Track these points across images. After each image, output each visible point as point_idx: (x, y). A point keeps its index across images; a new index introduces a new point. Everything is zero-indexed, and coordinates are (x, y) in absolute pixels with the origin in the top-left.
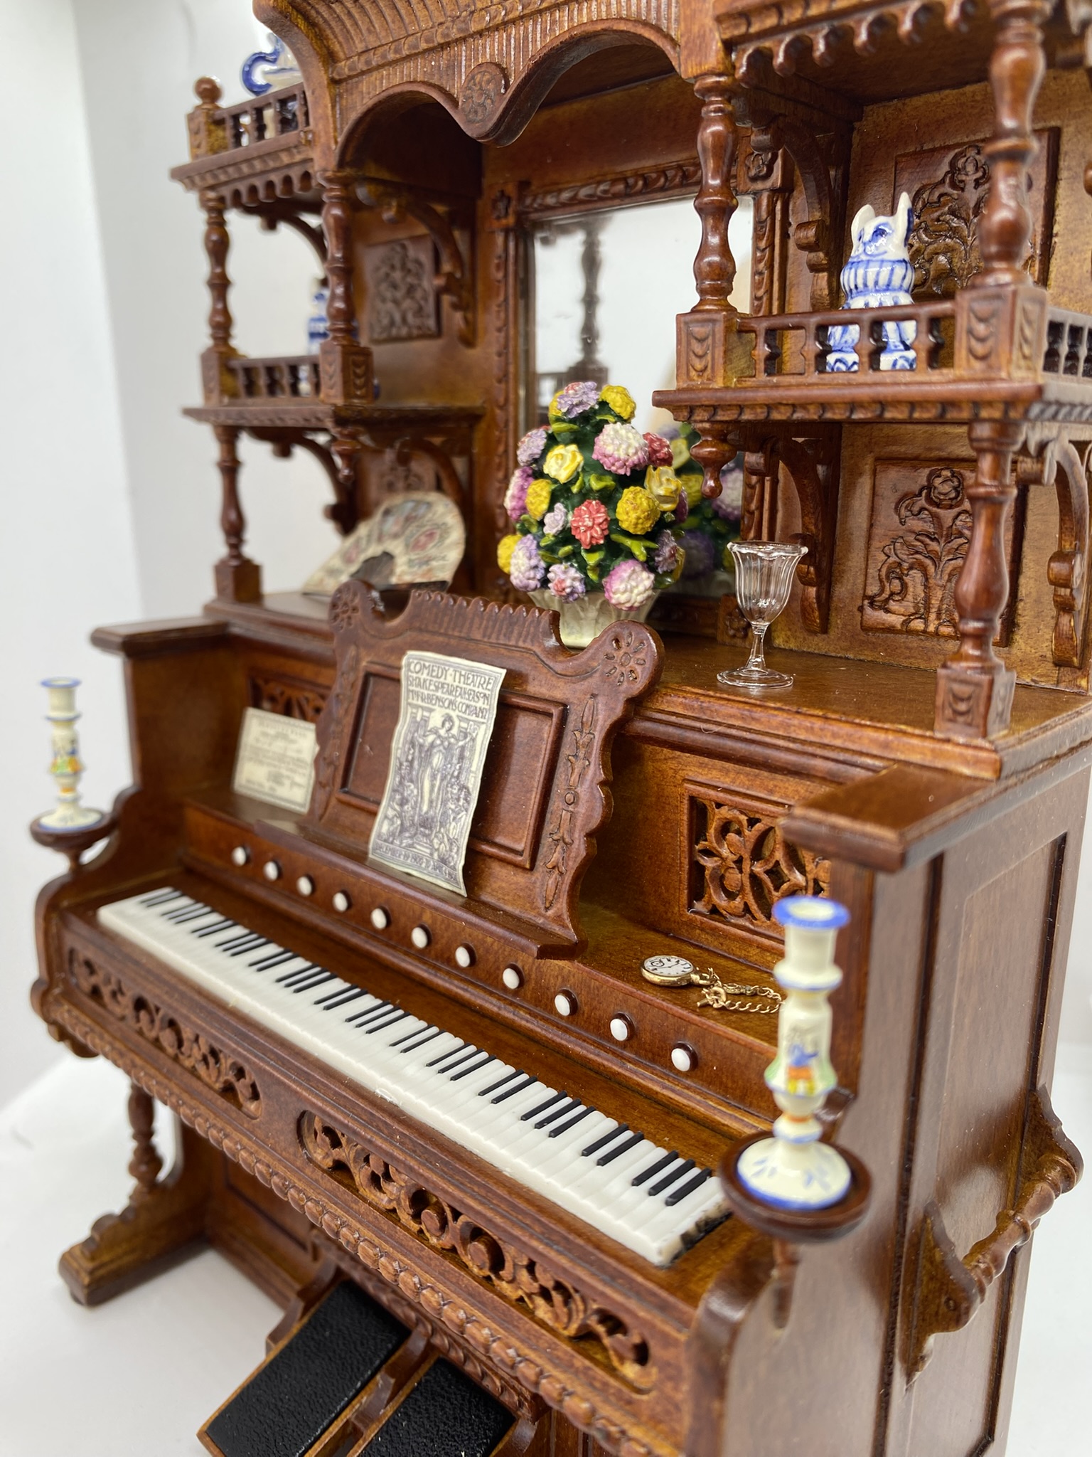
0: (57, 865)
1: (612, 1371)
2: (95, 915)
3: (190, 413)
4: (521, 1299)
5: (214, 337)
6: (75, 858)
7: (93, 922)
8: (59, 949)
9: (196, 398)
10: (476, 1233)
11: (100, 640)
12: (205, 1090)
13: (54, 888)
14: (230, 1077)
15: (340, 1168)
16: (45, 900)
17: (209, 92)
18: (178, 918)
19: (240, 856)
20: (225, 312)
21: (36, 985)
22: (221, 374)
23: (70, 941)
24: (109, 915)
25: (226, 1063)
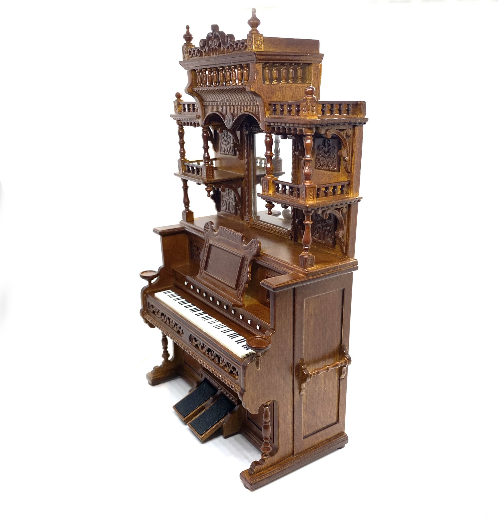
0: (146, 283)
1: (234, 377)
2: (154, 295)
3: (175, 174)
4: (223, 367)
5: (181, 156)
6: (150, 282)
7: (153, 296)
8: (146, 302)
9: (177, 171)
10: (217, 356)
11: (155, 231)
12: (174, 332)
13: (145, 289)
14: (178, 329)
15: (197, 346)
16: (143, 291)
17: (178, 96)
18: (171, 296)
19: (186, 283)
20: (184, 150)
21: (141, 310)
22: (182, 165)
23: (148, 300)
24: (157, 295)
25: (178, 327)
